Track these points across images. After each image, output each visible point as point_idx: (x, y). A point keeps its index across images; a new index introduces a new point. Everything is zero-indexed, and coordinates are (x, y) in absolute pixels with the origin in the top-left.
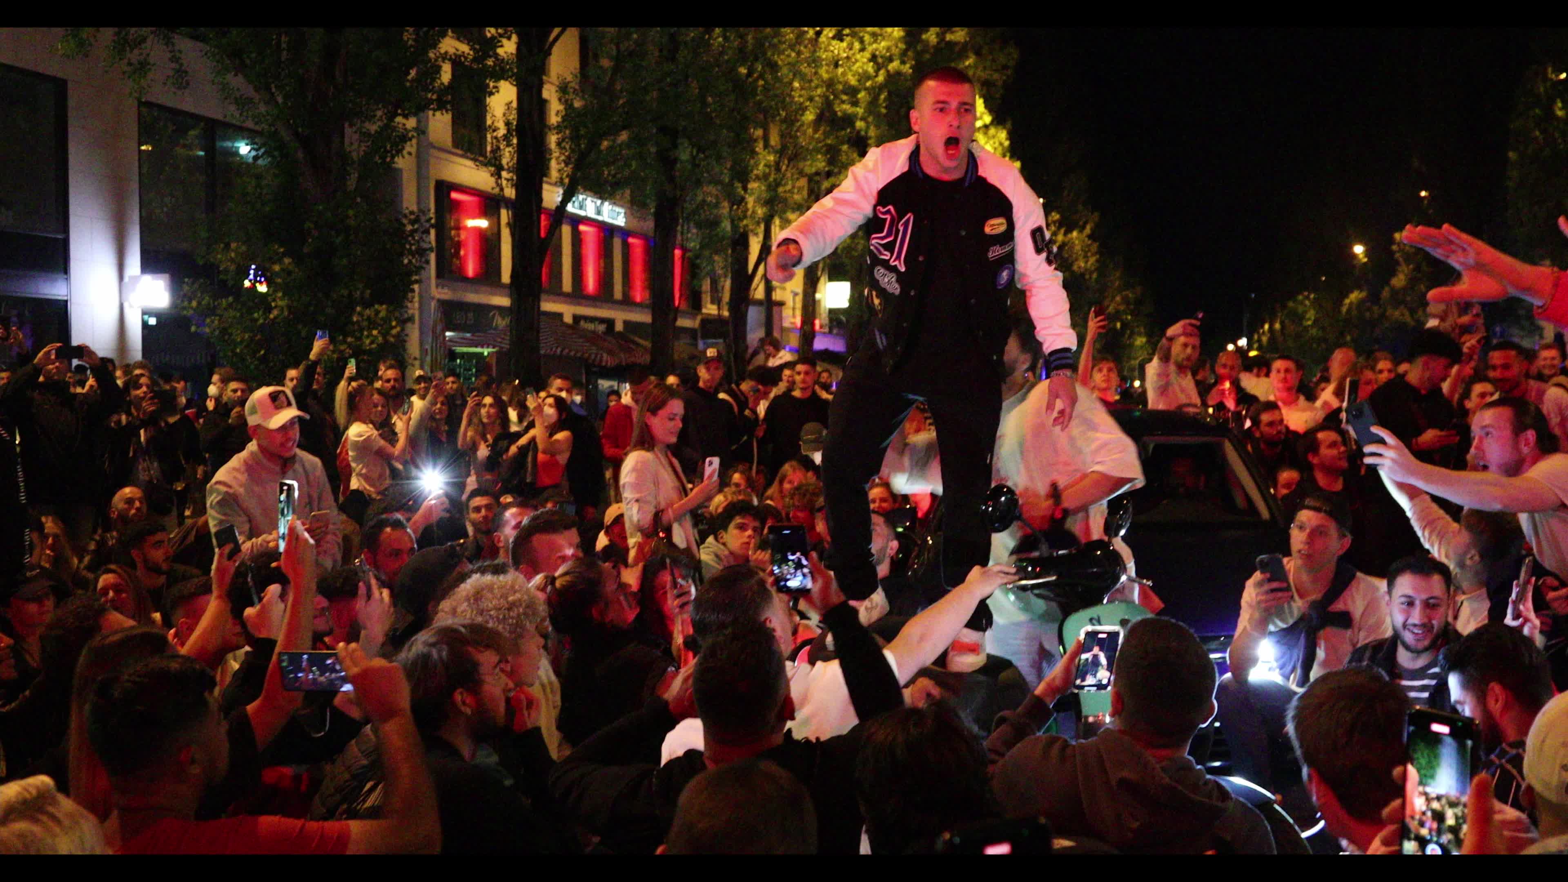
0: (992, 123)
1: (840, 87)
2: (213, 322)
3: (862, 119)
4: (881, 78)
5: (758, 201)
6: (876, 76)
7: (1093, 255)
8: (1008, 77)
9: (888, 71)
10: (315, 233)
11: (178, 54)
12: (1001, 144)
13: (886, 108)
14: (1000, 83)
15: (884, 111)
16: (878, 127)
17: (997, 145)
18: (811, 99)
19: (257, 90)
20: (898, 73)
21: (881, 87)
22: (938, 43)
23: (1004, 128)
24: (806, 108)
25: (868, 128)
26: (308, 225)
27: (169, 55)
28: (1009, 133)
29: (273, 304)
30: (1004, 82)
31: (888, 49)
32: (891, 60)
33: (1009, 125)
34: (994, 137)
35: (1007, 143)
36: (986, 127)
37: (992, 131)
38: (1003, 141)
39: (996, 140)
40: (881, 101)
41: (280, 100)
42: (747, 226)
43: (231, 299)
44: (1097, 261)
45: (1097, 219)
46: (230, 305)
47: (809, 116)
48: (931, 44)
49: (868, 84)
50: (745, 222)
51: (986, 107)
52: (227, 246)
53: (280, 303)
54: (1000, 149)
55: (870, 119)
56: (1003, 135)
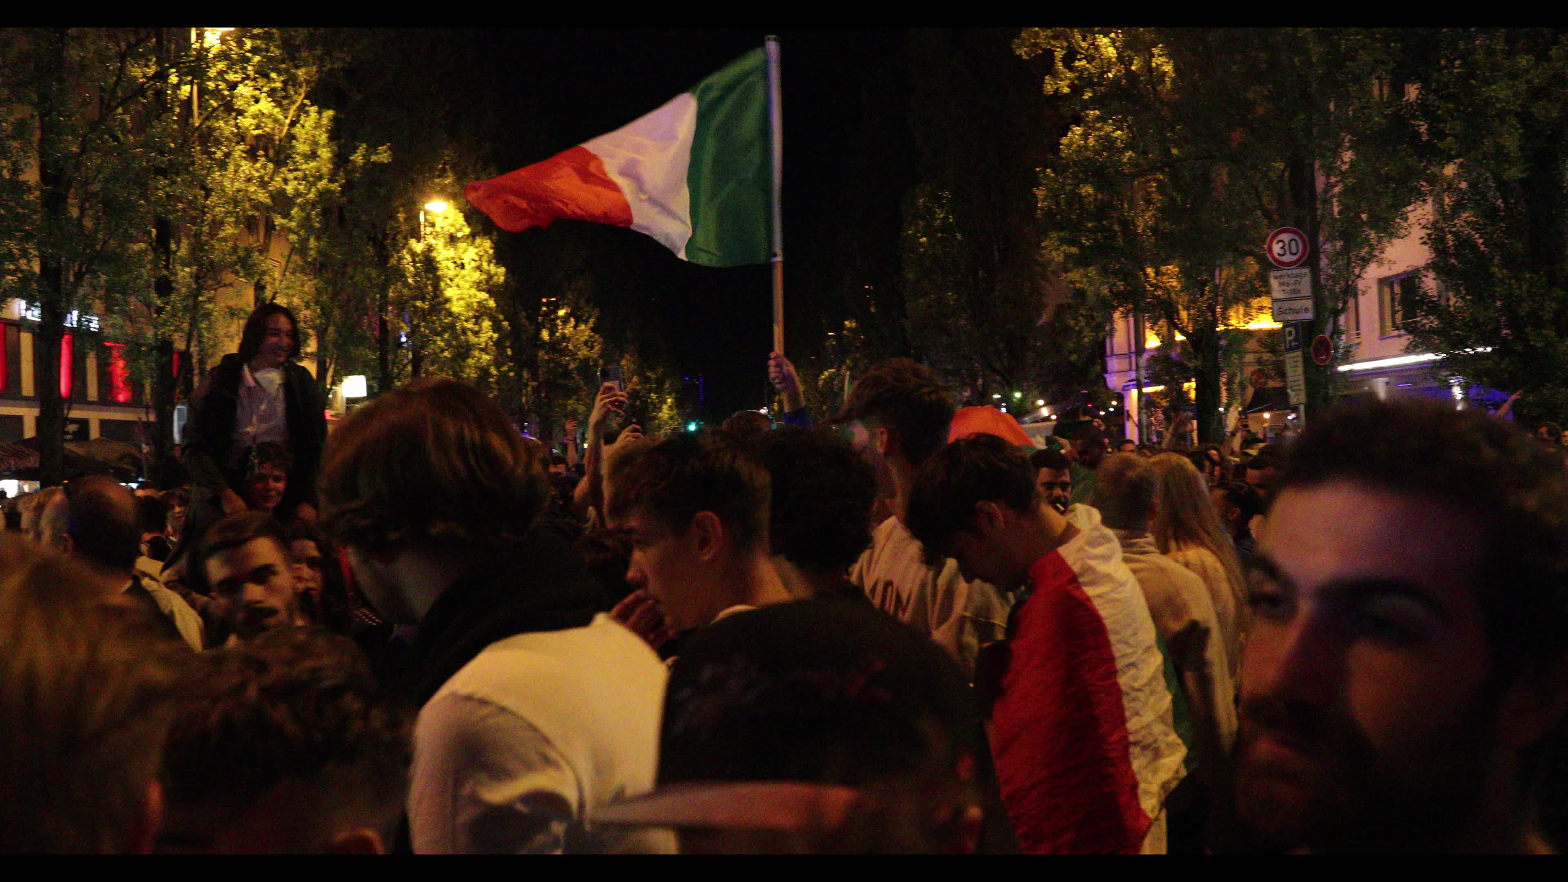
0: (474, 233)
4: (312, 196)
9: (318, 189)
12: (486, 252)
13: (320, 222)
17: (482, 253)
20: (328, 191)
21: (314, 205)
22: (365, 164)
23: (488, 239)
28: (493, 243)
31: (318, 170)
32: (320, 178)
35: (491, 251)
36: (469, 237)
37: (475, 240)
38: (488, 249)
39: (481, 249)
48: (358, 164)
49: (299, 201)
51: (466, 221)
56: (487, 244)
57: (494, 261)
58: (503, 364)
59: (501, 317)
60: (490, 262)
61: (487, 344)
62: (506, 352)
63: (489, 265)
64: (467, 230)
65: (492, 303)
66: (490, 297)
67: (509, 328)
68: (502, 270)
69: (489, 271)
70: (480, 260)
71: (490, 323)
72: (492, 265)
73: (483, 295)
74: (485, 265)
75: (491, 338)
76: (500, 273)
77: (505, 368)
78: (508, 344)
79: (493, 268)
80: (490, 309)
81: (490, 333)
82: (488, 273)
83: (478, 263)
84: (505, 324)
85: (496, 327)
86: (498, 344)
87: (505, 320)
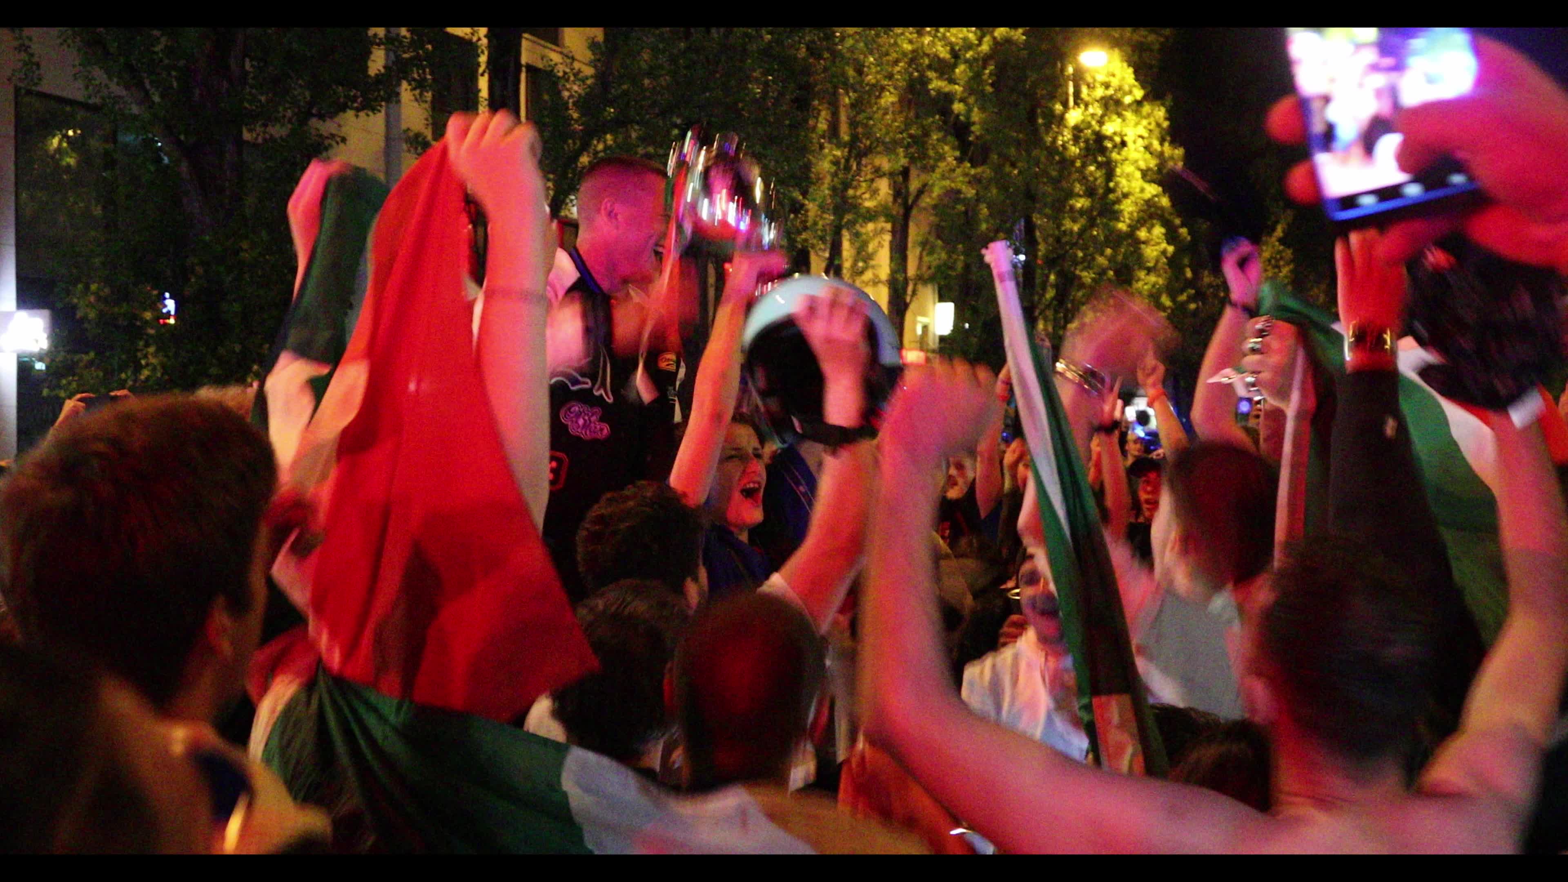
0: (1145, 98)
1: (927, 61)
2: (69, 383)
3: (962, 100)
4: (985, 47)
5: (822, 208)
6: (980, 44)
7: (1288, 264)
8: (1167, 38)
9: (994, 38)
10: (199, 270)
11: (27, 42)
12: (1158, 125)
13: (992, 85)
14: (1157, 47)
15: (989, 89)
16: (982, 109)
17: (1152, 127)
18: (890, 77)
19: (127, 88)
21: (986, 59)
23: (1163, 105)
24: (883, 89)
25: (969, 110)
26: (192, 260)
27: (16, 43)
28: (1168, 111)
29: (143, 362)
30: (1161, 44)
33: (1169, 101)
34: (1148, 116)
35: (1166, 124)
36: (1139, 103)
37: (1147, 108)
38: (1161, 120)
39: (1152, 120)
40: (985, 77)
41: (157, 99)
42: (806, 240)
43: (92, 354)
44: (1291, 271)
45: (1290, 219)
46: (91, 363)
47: (889, 99)
49: (969, 55)
50: (804, 236)
51: (1137, 79)
52: (87, 288)
53: (154, 361)
54: (1157, 132)
55: (971, 100)
56: (1160, 113)
57: (1168, 138)
58: (1182, 291)
59: (1177, 221)
60: (1162, 142)
61: (1157, 262)
62: (1184, 274)
63: (1162, 144)
64: (1139, 94)
65: (1165, 201)
66: (1164, 191)
67: (1189, 238)
68: (1179, 152)
69: (1162, 154)
70: (1150, 137)
71: (1163, 230)
72: (1166, 144)
73: (1152, 190)
74: (1156, 145)
75: (1164, 252)
76: (1175, 154)
77: (1183, 297)
78: (1186, 261)
79: (1167, 149)
80: (1162, 208)
81: (1164, 245)
82: (1161, 155)
83: (1146, 142)
84: (1184, 231)
85: (1171, 236)
86: (1173, 262)
87: (1183, 225)
